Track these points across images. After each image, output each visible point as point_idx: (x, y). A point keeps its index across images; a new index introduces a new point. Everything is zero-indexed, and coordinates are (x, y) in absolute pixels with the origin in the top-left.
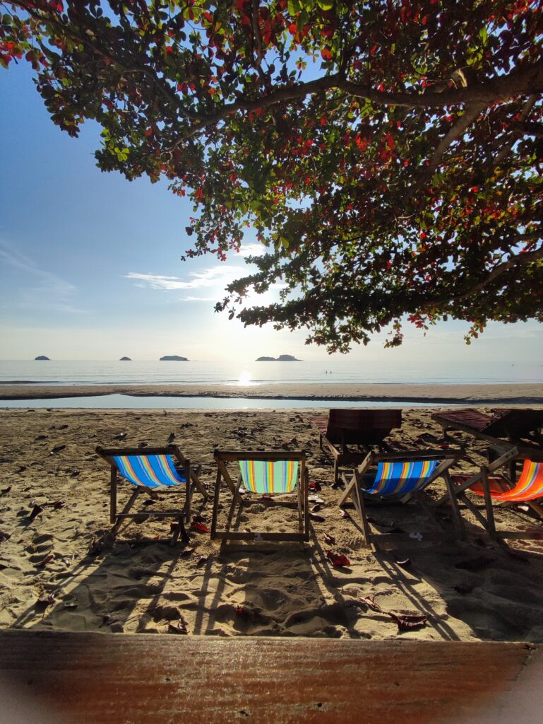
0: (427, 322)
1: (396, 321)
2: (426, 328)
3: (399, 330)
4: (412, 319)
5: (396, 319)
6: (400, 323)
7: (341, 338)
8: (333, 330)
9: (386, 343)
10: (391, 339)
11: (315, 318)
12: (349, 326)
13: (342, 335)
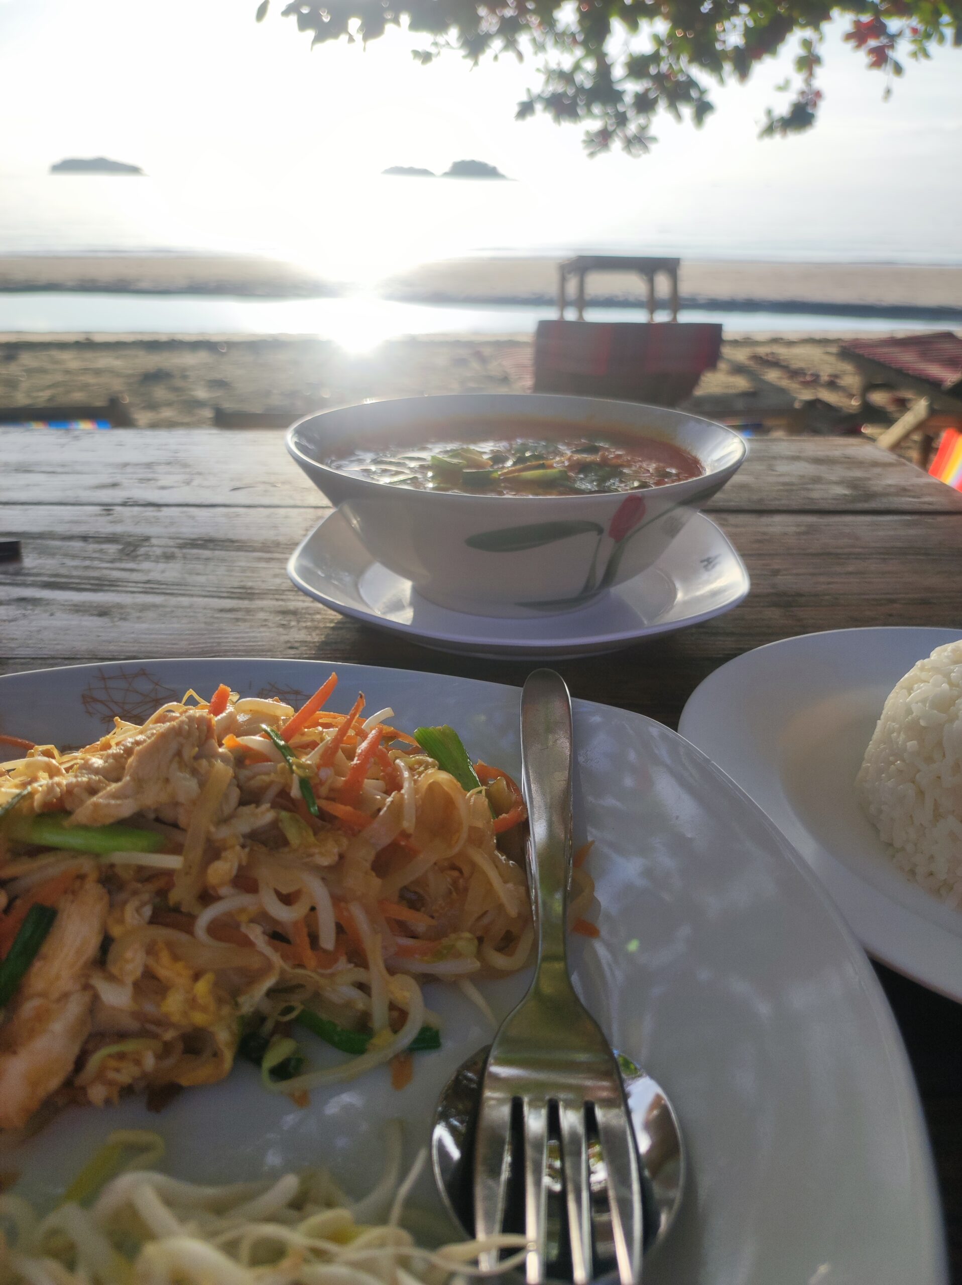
0: (902, 51)
1: (807, 44)
2: (898, 69)
3: (811, 74)
4: (859, 35)
5: (808, 33)
6: (822, 50)
7: (628, 99)
8: (604, 69)
9: (764, 121)
10: (783, 107)
11: (548, 23)
12: (655, 58)
13: (631, 88)
